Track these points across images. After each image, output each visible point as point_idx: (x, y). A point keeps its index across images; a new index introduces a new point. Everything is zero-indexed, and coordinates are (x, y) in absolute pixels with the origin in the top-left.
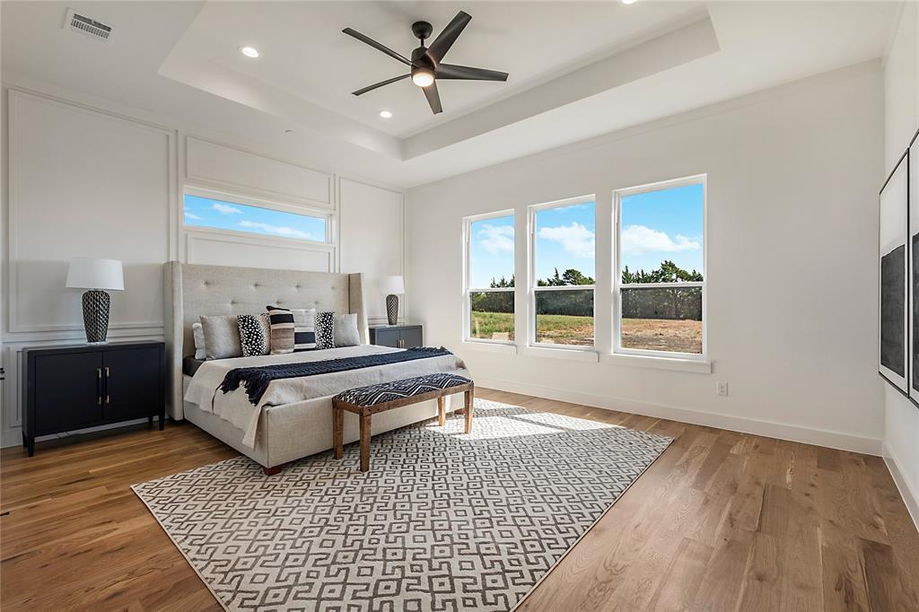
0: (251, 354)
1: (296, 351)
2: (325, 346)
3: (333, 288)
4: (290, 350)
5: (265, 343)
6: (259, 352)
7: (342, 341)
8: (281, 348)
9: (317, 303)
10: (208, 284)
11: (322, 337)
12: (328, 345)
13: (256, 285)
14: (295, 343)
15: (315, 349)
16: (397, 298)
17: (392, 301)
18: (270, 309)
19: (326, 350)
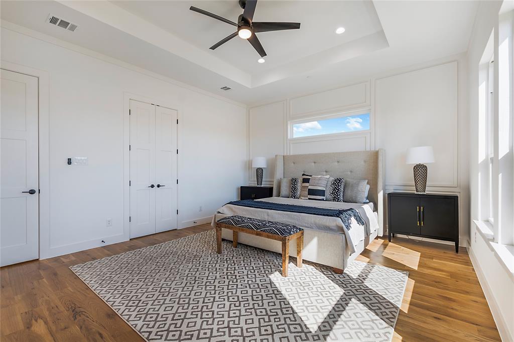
0: (291, 197)
1: (309, 199)
2: (334, 199)
3: (365, 162)
4: (306, 198)
5: (298, 193)
6: (295, 197)
8: (303, 196)
9: (351, 172)
10: (294, 163)
11: (332, 193)
12: (336, 199)
13: (315, 163)
14: (308, 195)
15: (323, 200)
16: (426, 167)
17: (420, 171)
18: (303, 175)
19: (335, 202)
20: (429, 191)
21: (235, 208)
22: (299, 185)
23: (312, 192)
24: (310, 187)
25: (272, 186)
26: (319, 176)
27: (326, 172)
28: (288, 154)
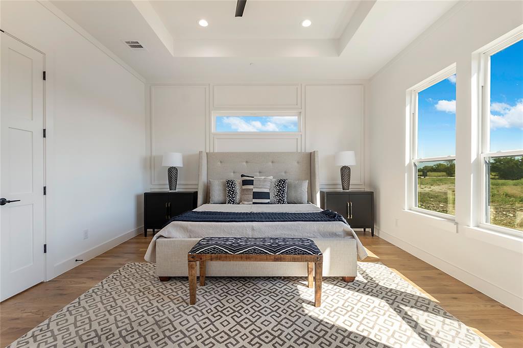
0: (229, 202)
1: (254, 203)
2: (279, 202)
3: (298, 163)
4: (250, 203)
5: (238, 197)
6: (233, 202)
7: (293, 199)
8: (245, 201)
9: (285, 172)
10: (221, 162)
11: (277, 195)
12: (281, 201)
13: (247, 162)
14: (253, 198)
15: (268, 203)
16: (350, 169)
17: (345, 172)
18: (242, 176)
19: (279, 205)
20: (352, 189)
21: (191, 225)
22: (238, 188)
23: (257, 195)
24: (255, 190)
25: (196, 190)
26: (263, 177)
27: (260, 172)
28: (212, 151)
